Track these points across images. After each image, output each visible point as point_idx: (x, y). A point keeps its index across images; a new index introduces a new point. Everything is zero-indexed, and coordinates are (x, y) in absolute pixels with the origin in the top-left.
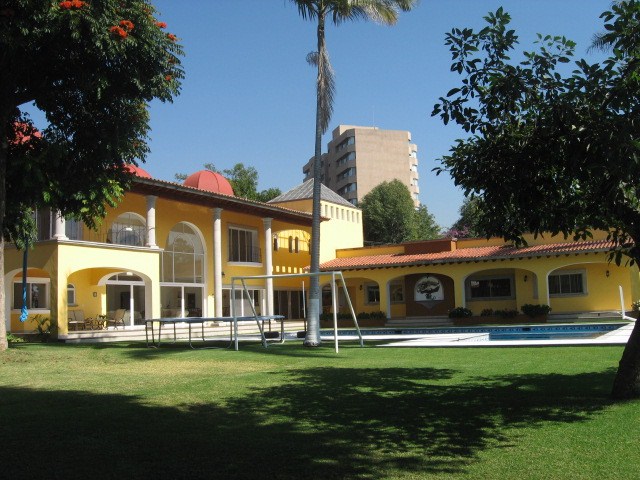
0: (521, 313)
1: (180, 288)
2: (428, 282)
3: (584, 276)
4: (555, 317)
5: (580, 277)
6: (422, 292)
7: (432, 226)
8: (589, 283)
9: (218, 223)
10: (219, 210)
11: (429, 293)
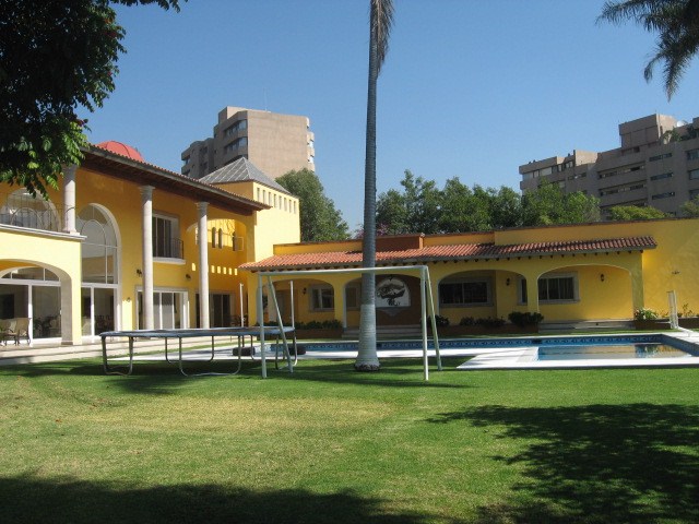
0: (509, 322)
1: (89, 289)
2: (391, 285)
3: (575, 279)
4: (549, 327)
5: (570, 280)
6: (383, 297)
7: (339, 224)
8: (582, 288)
9: (149, 205)
10: (150, 188)
11: (391, 298)
